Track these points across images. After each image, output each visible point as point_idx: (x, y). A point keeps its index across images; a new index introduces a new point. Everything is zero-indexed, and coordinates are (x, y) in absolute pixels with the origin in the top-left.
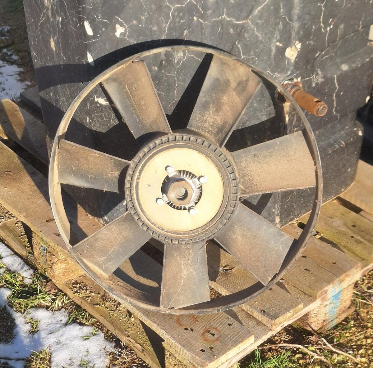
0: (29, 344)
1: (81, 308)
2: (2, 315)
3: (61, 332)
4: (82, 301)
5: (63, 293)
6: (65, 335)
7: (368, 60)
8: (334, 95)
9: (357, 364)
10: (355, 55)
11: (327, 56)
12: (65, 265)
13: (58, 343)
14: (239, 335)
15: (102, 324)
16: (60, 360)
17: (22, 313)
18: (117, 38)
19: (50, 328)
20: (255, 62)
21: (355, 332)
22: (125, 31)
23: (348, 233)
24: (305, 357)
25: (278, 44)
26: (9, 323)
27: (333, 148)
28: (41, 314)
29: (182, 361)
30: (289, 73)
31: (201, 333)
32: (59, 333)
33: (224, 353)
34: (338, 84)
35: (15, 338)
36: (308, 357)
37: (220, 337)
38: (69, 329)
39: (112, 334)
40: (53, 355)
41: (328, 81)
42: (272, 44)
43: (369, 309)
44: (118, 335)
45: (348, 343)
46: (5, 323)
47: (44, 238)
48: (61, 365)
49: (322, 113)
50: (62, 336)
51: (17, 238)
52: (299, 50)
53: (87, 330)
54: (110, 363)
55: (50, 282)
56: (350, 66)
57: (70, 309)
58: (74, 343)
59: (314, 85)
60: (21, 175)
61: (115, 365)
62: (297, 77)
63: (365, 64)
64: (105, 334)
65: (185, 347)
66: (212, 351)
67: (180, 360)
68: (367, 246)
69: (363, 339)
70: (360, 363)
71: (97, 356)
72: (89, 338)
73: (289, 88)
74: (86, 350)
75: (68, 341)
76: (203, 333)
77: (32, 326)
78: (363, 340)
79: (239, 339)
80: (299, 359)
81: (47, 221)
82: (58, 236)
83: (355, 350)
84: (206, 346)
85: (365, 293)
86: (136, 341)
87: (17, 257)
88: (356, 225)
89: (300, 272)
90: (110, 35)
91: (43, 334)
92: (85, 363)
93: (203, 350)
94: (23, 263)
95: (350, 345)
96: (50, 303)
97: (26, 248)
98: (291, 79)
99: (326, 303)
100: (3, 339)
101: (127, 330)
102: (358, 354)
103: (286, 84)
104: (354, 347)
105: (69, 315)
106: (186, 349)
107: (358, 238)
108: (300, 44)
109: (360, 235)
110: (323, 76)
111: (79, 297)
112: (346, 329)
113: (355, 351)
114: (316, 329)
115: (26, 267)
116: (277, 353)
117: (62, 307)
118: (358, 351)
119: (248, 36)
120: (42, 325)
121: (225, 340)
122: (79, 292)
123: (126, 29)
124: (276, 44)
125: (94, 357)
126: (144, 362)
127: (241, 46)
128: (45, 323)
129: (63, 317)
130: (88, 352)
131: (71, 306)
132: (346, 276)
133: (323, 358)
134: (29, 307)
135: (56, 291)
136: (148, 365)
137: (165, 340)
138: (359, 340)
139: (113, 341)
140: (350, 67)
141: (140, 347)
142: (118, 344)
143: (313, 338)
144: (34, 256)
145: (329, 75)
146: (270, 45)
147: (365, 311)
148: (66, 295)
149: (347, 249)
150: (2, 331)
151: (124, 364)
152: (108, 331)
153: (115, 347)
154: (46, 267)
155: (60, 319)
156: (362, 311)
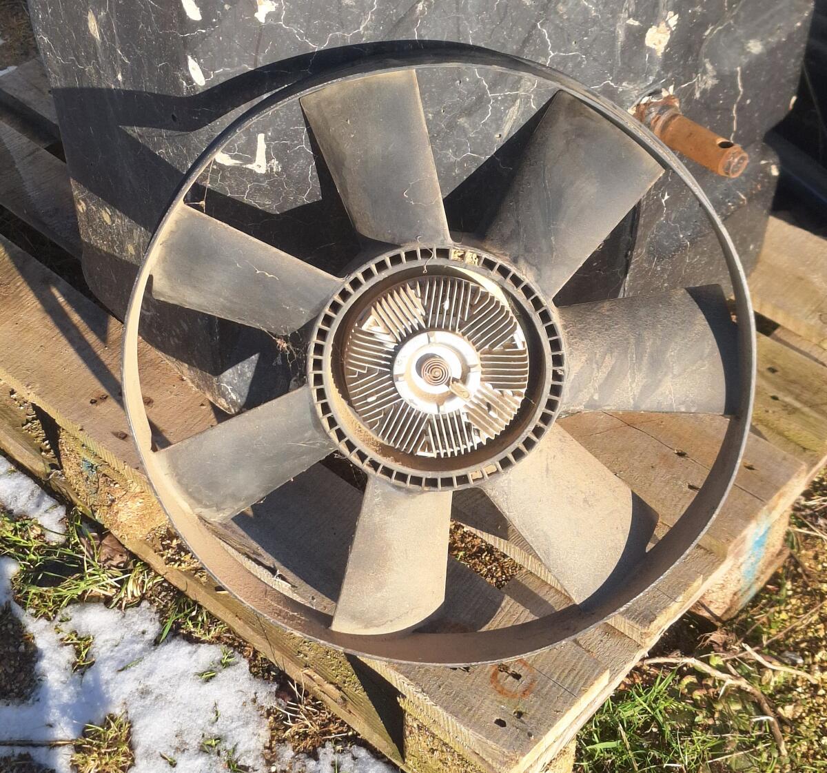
0: (75, 700)
1: (188, 597)
2: (3, 628)
3: (146, 664)
4: (188, 581)
5: (141, 561)
6: (157, 671)
7: (799, 24)
8: (735, 106)
9: (816, 687)
10: (772, 16)
11: (720, 28)
12: (141, 501)
13: (144, 693)
14: (575, 672)
15: (240, 637)
16: (153, 740)
17: (49, 619)
18: (260, 23)
19: (120, 653)
20: (580, 63)
21: (797, 609)
22: (279, 9)
23: (764, 389)
24: (703, 682)
25: (631, 22)
26: (22, 648)
27: (724, 211)
28: (95, 620)
29: (450, 745)
30: (651, 78)
31: (488, 677)
32: (143, 667)
33: (551, 726)
34: (743, 86)
35: (41, 686)
36: (710, 683)
37: (534, 681)
38: (165, 656)
39: (265, 659)
40: (137, 727)
41: (725, 80)
42: (619, 24)
43: (817, 549)
44: (280, 663)
45: (787, 637)
46: (12, 649)
47: (91, 444)
48: (158, 751)
49: (736, 171)
50: (150, 673)
51: (17, 431)
52: (673, 29)
53: (208, 654)
54: (273, 737)
55: (108, 538)
56: (764, 42)
57: (162, 600)
58: (181, 691)
59: (698, 95)
60: (18, 287)
61: (284, 740)
62: (666, 87)
63: (794, 33)
64: (250, 662)
65: (460, 716)
66: (522, 722)
67: (447, 741)
68: (811, 420)
69: (817, 623)
70: (821, 685)
71: (239, 720)
72: (214, 676)
73: (654, 114)
74: (210, 709)
75: (166, 687)
76: (495, 675)
77: (78, 653)
78: (818, 626)
79: (577, 683)
80: (692, 688)
81: (93, 402)
82: (123, 438)
83: (807, 653)
84: (506, 709)
85: (803, 510)
86: (326, 679)
87: (23, 476)
88: (778, 368)
89: (680, 496)
90: (243, 19)
91: (106, 672)
92: (214, 743)
93: (500, 720)
94: (38, 491)
95: (794, 641)
96: (114, 590)
97: (43, 453)
98: (656, 93)
99: (741, 560)
100: (12, 691)
101: (301, 649)
102: (814, 663)
103: (645, 104)
104: (803, 645)
105: (161, 616)
106: (461, 722)
107: (789, 399)
108: (677, 16)
109: (791, 393)
110: (715, 73)
111: (179, 573)
112: (779, 602)
113: (808, 656)
114: (718, 613)
115: (48, 502)
116: (642, 676)
117: (143, 598)
118: (813, 656)
119: (565, 10)
120: (101, 649)
121: (546, 689)
122: (179, 559)
123: (280, 4)
124: (628, 22)
125: (234, 725)
126: (349, 728)
127: (548, 32)
128: (107, 641)
129: (146, 622)
130: (217, 712)
131: (164, 594)
132: (780, 497)
133: (743, 683)
134: (64, 603)
135: (125, 558)
136: (359, 735)
137: (408, 696)
138: (808, 626)
139: (271, 678)
140: (765, 45)
141: (337, 693)
142: (283, 684)
143: (716, 637)
144: (63, 474)
145: (726, 69)
146: (614, 25)
147: (811, 553)
148: (147, 567)
149: (766, 426)
150: (8, 670)
151: (305, 738)
152: (256, 652)
153: (278, 694)
154: (96, 503)
155: (141, 629)
156: (805, 555)
